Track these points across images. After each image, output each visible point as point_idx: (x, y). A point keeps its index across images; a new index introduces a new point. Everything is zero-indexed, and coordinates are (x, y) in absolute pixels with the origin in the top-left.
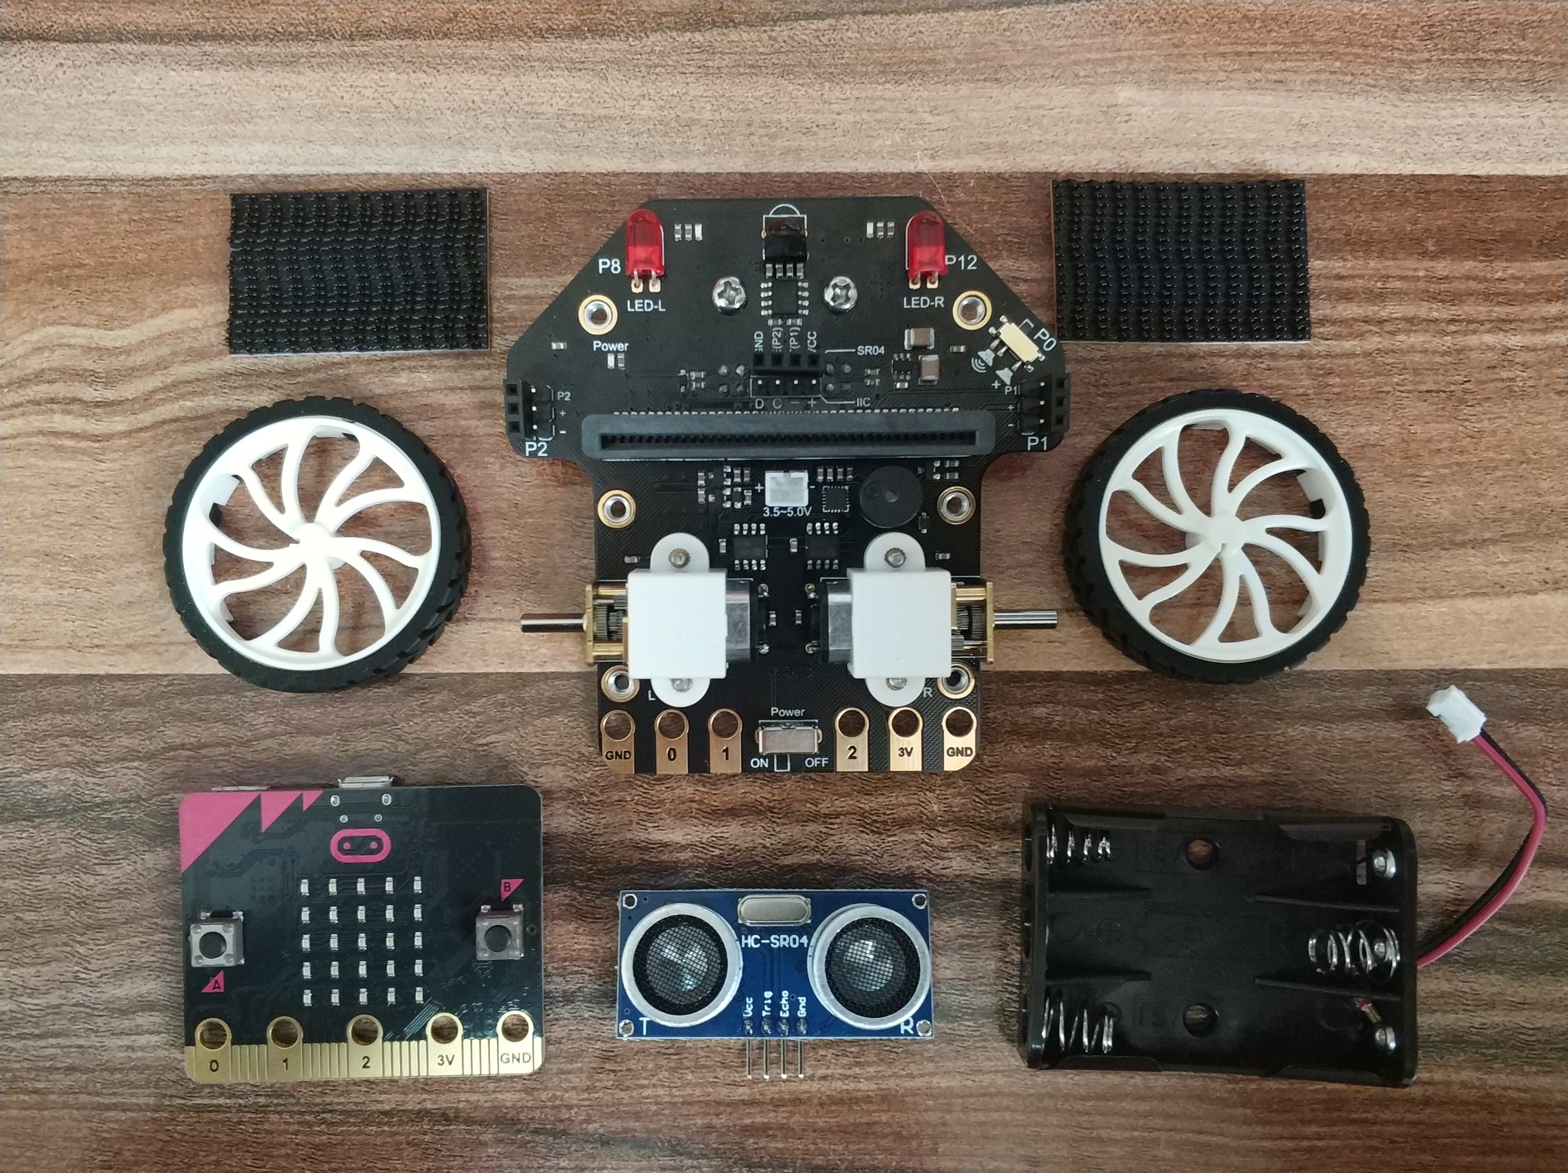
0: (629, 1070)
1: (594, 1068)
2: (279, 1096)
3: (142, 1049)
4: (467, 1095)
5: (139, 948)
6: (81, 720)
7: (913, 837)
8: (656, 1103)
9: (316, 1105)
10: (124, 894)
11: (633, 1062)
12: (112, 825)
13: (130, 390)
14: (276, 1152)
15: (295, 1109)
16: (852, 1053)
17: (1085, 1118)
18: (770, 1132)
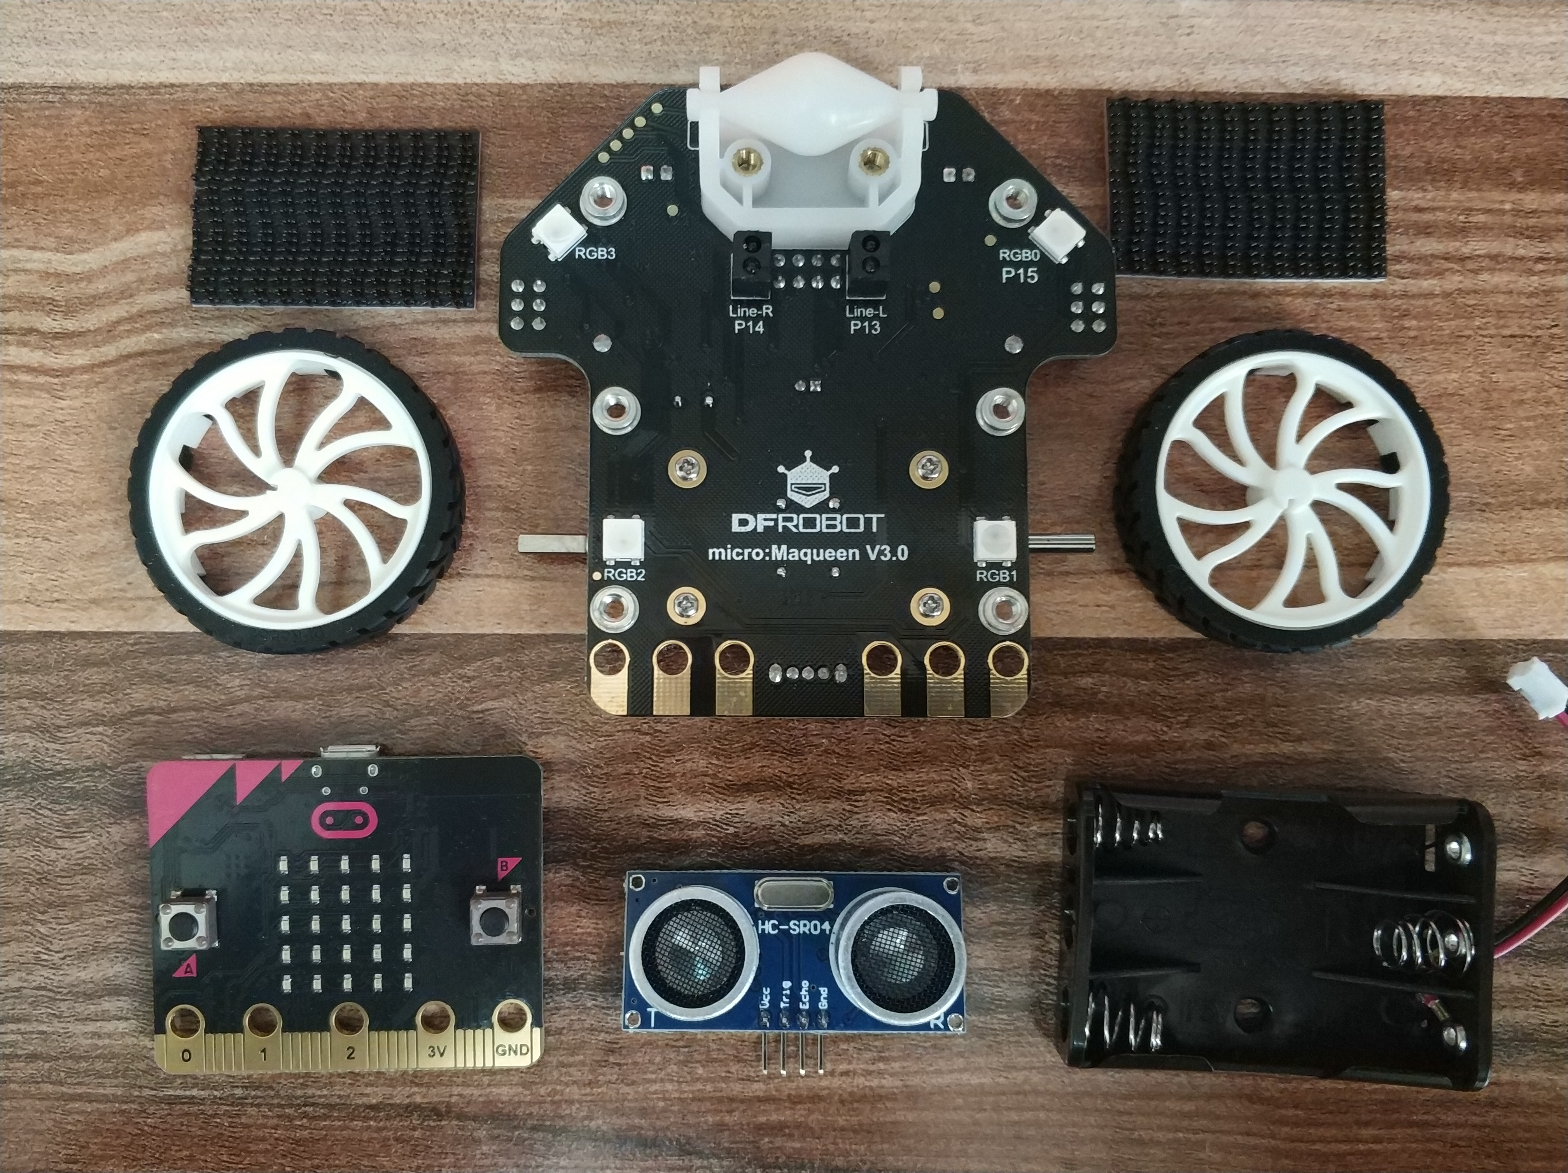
0: (635, 1063)
1: (597, 1061)
2: (257, 1088)
3: (109, 1036)
4: (460, 1089)
5: (105, 928)
6: (40, 681)
7: (945, 816)
8: (664, 1099)
9: (297, 1098)
10: (88, 870)
11: (639, 1054)
12: (74, 795)
13: (92, 320)
14: (253, 1147)
15: (276, 1101)
16: (876, 1047)
17: (1125, 1118)
18: (787, 1131)
